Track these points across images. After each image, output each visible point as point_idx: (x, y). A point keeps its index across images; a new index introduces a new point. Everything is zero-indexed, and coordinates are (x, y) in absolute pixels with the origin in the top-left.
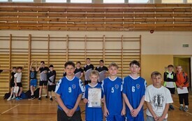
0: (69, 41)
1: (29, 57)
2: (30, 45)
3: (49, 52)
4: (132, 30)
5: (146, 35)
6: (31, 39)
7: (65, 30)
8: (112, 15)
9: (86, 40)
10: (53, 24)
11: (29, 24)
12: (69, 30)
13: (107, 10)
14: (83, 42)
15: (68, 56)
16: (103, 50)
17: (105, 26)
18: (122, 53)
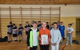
0: (21, 10)
3: (10, 17)
4: (56, 4)
5: (63, 7)
7: (19, 4)
9: (31, 9)
14: (30, 11)
15: (22, 18)
16: (40, 15)
17: (41, 2)
18: (50, 16)
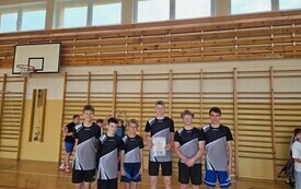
0: (173, 79)
1: (113, 105)
2: (115, 87)
3: (142, 98)
4: (292, 57)
6: (116, 78)
7: (167, 62)
9: (202, 77)
10: (149, 54)
12: (173, 62)
13: (240, 24)
14: (197, 81)
15: (173, 103)
16: (233, 93)
17: (236, 52)
18: (271, 98)
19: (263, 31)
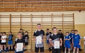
0: (32, 17)
1: (9, 27)
2: (10, 20)
3: (21, 24)
4: (69, 10)
5: (76, 13)
6: (11, 17)
7: (30, 11)
8: (57, 2)
9: (42, 16)
10: (23, 8)
11: (10, 8)
15: (32, 26)
16: (52, 22)
17: (53, 9)
18: (63, 23)
19: (61, 2)
